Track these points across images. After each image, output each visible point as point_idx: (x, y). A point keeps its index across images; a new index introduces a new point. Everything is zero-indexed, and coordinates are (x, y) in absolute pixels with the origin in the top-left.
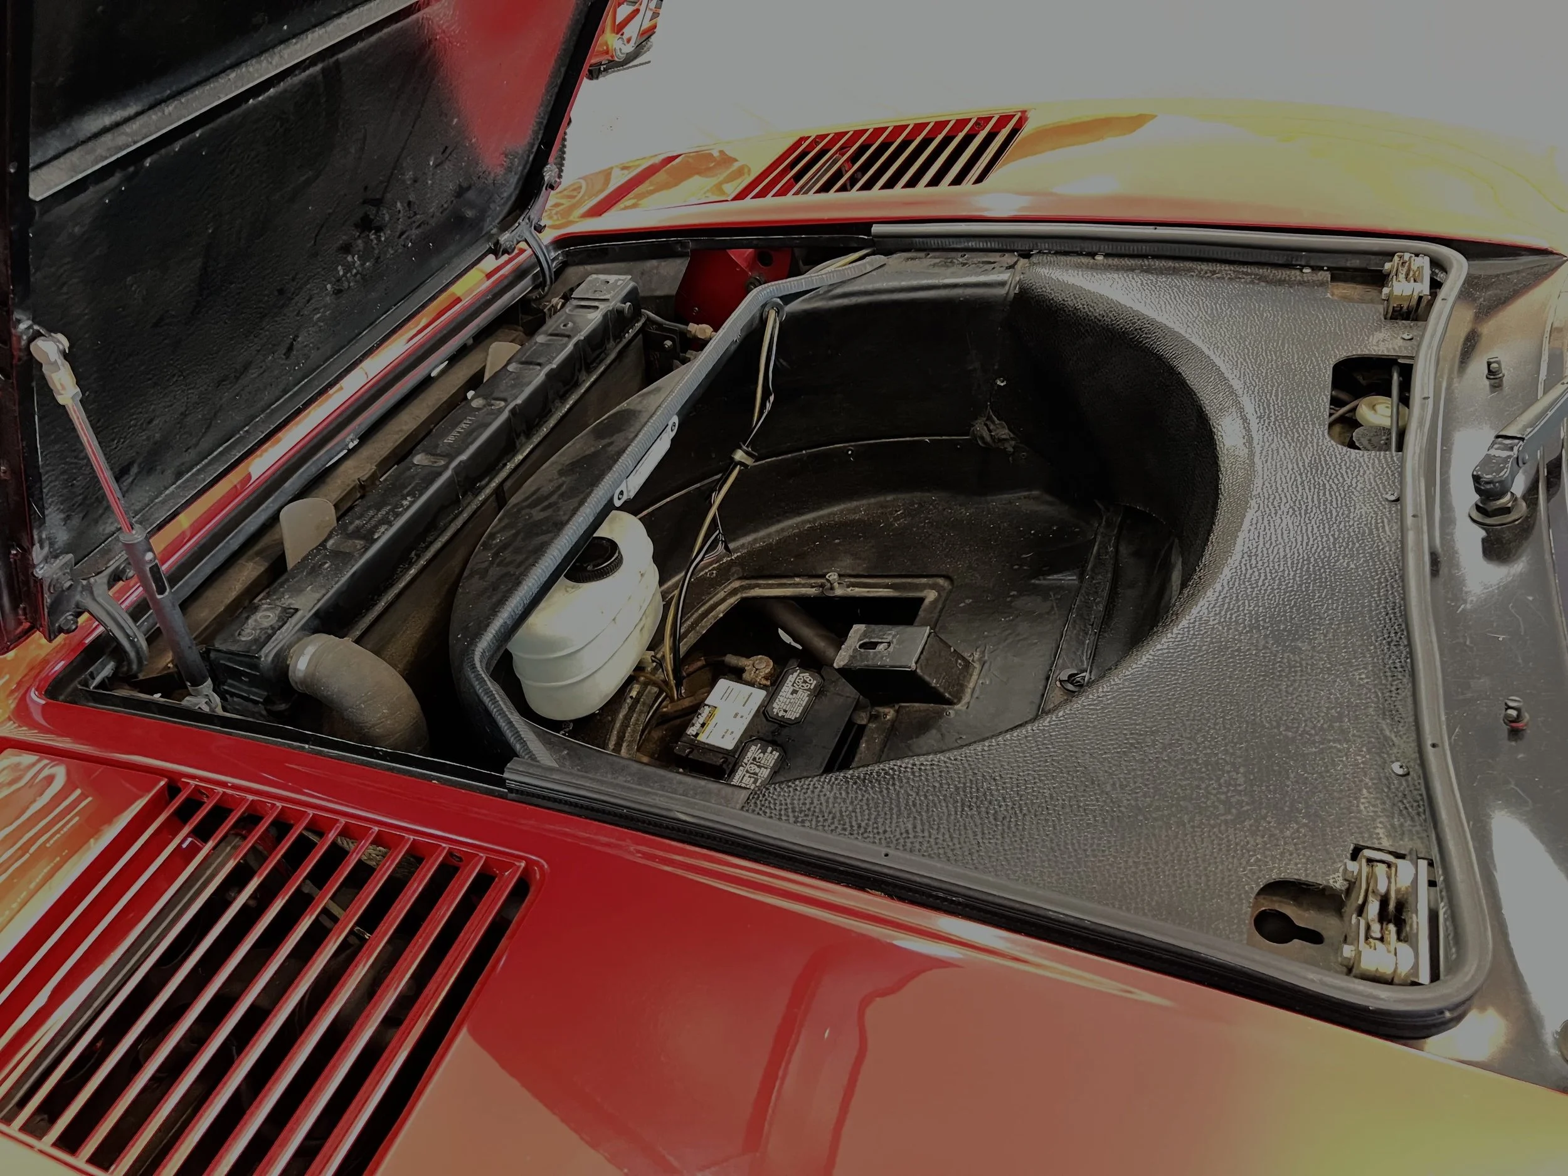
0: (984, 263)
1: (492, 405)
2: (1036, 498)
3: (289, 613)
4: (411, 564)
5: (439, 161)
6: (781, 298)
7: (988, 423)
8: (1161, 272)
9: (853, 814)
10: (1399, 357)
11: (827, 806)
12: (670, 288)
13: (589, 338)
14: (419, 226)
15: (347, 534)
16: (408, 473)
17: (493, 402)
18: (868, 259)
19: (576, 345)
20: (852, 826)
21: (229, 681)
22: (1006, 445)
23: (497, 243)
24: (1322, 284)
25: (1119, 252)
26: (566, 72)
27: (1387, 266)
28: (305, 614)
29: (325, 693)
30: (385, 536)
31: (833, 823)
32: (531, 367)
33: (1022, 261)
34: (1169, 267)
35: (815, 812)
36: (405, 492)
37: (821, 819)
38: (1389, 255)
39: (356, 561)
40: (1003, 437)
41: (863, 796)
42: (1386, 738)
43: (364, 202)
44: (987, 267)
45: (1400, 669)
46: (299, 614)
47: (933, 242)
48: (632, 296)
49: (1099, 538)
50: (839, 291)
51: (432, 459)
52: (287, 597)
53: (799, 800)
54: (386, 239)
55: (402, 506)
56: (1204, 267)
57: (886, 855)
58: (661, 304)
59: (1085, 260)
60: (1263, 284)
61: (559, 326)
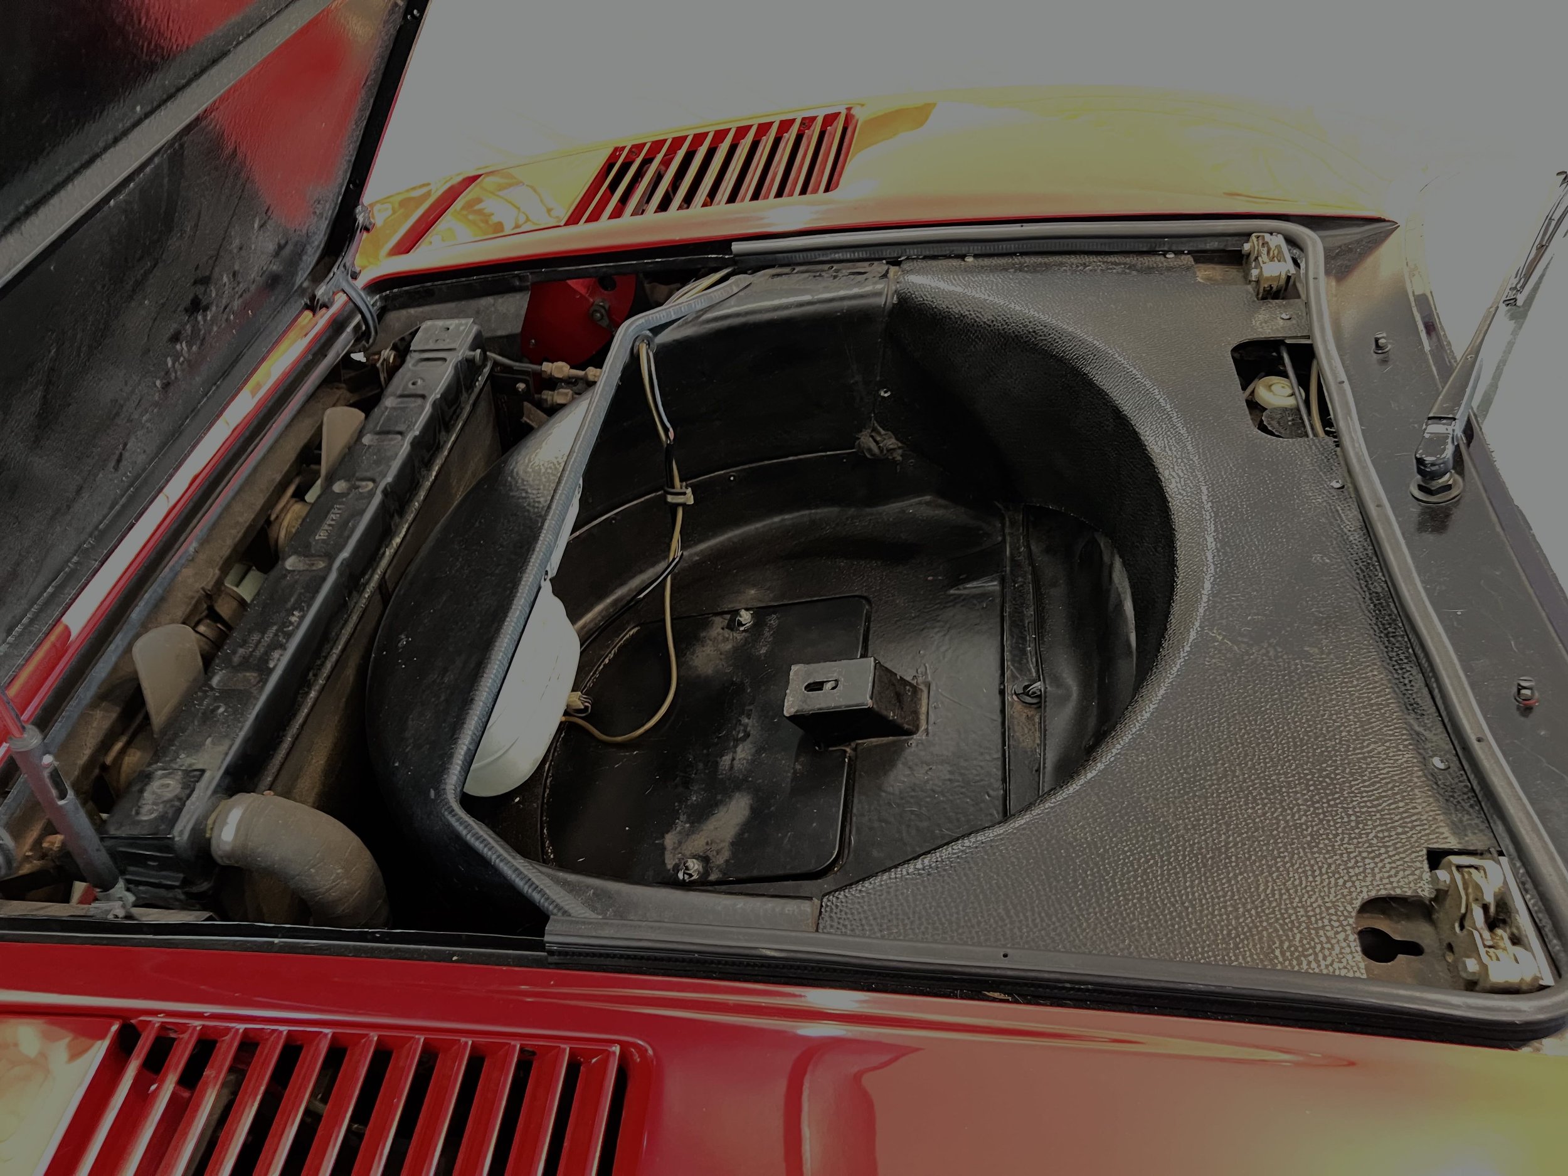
0: (853, 274)
1: (358, 487)
2: (928, 503)
3: (192, 778)
4: (310, 687)
5: (263, 222)
6: (651, 330)
7: (873, 434)
8: (1034, 269)
9: (939, 910)
10: (1286, 338)
11: (909, 907)
12: (515, 326)
13: (444, 396)
14: (241, 296)
15: (233, 667)
16: (284, 583)
17: (358, 483)
18: (732, 279)
19: (434, 404)
20: (942, 924)
21: (132, 869)
22: (895, 455)
23: (313, 297)
24: (1188, 268)
25: (988, 252)
26: (375, 102)
27: (1247, 247)
28: (213, 776)
29: (263, 865)
30: (280, 662)
31: (921, 924)
32: (390, 436)
33: (893, 269)
34: (1040, 264)
35: (898, 915)
36: (289, 605)
37: (906, 921)
38: (1248, 235)
39: (257, 699)
40: (891, 447)
41: (943, 887)
42: (1418, 734)
43: (195, 283)
44: (860, 278)
45: (1406, 661)
46: (207, 775)
47: (800, 257)
48: (479, 342)
49: (1008, 538)
50: (709, 315)
51: (307, 561)
52: (183, 756)
53: (877, 904)
54: (212, 317)
55: (291, 623)
56: (1074, 260)
57: (1005, 956)
58: (504, 344)
59: (955, 263)
60: (1134, 273)
61: (407, 384)
